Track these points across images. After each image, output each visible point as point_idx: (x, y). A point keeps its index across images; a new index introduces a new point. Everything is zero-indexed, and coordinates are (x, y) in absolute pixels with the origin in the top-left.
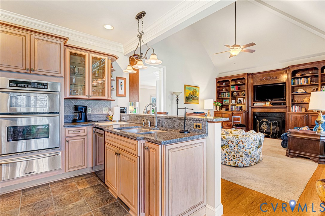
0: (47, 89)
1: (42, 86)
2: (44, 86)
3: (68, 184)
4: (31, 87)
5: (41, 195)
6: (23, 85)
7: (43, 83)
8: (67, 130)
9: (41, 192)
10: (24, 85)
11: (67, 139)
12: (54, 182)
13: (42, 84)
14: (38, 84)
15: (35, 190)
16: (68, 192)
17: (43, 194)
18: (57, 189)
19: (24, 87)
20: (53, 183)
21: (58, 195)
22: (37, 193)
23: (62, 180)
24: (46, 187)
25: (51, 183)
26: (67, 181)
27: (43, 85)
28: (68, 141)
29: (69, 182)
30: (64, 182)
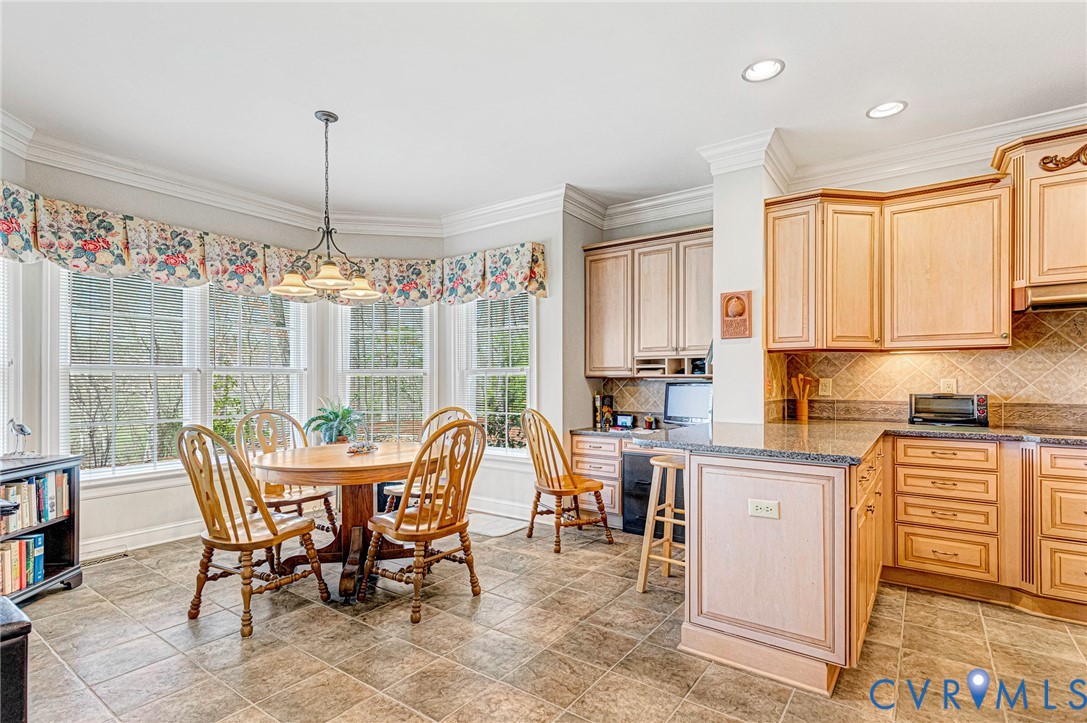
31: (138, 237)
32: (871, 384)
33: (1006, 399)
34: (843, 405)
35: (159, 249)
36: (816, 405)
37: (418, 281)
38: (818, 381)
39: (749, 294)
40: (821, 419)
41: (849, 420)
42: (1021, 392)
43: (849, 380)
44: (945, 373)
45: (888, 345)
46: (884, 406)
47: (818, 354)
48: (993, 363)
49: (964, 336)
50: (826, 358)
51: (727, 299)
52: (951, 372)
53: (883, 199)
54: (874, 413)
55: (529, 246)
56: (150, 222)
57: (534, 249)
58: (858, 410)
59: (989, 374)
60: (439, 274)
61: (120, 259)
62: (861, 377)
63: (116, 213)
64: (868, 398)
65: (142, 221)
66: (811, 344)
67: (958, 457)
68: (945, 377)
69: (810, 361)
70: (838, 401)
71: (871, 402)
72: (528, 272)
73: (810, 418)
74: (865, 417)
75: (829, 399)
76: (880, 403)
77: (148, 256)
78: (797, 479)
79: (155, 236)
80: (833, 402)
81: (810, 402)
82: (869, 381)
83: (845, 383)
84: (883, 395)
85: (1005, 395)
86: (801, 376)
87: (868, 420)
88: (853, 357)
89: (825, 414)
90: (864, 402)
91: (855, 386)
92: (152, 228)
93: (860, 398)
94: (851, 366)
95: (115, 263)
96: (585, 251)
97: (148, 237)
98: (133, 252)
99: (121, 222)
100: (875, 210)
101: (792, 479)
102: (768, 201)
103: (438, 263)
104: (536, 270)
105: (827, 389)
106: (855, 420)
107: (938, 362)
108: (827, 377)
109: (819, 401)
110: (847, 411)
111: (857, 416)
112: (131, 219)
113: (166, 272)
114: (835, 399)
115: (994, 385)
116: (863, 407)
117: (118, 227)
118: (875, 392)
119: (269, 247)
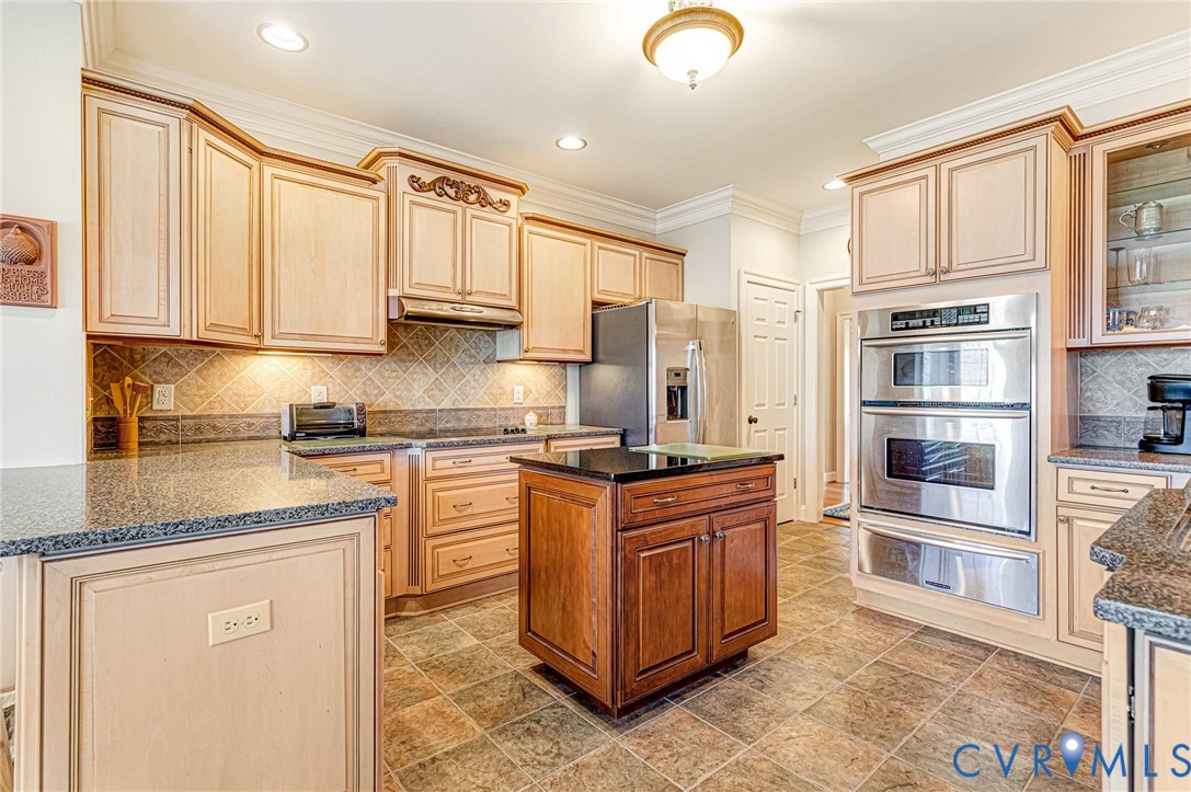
0: (987, 322)
1: (971, 317)
2: (977, 316)
3: (1049, 687)
4: (941, 325)
5: (944, 663)
6: (920, 322)
7: (975, 307)
8: (1065, 474)
9: (951, 656)
10: (924, 322)
11: (1063, 512)
12: (1016, 655)
13: (973, 309)
14: (960, 310)
15: (947, 643)
16: (1016, 706)
17: (952, 664)
18: (1000, 675)
19: (924, 326)
20: (1009, 656)
21: (981, 694)
22: (942, 653)
23: (1049, 663)
24: (980, 653)
25: (1003, 653)
26: (1059, 677)
27: (976, 313)
28: (1068, 520)
29: (1064, 682)
30: (1046, 673)
32: (231, 392)
34: (191, 422)
36: (147, 424)
38: (152, 388)
39: (51, 227)
40: (157, 444)
41: (200, 441)
42: (381, 399)
43: (200, 388)
44: (316, 380)
45: (268, 341)
46: (248, 420)
48: (359, 369)
49: (348, 340)
50: (165, 354)
52: (321, 379)
54: (235, 430)
58: (214, 427)
59: (355, 380)
62: (218, 384)
64: (226, 411)
66: (173, 331)
67: (358, 472)
68: (316, 384)
69: (137, 357)
70: (184, 417)
71: (232, 416)
73: (141, 445)
74: (223, 436)
75: (169, 413)
76: (243, 416)
78: (302, 551)
80: (177, 419)
81: (141, 419)
82: (229, 388)
83: (195, 391)
84: (247, 406)
85: (369, 403)
86: (128, 380)
87: (227, 440)
89: (163, 437)
90: (222, 416)
91: (208, 395)
93: (217, 412)
94: (204, 368)
100: (254, 165)
101: (293, 552)
105: (166, 399)
106: (208, 441)
107: (309, 366)
108: (167, 382)
109: (155, 419)
110: (198, 430)
111: (212, 436)
114: (179, 414)
115: (359, 392)
116: (220, 423)
118: (237, 403)
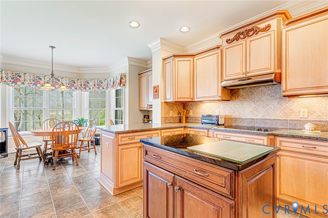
31: (28, 78)
33: (231, 116)
34: (194, 118)
35: (33, 81)
36: (188, 118)
37: (102, 85)
38: (189, 111)
39: (158, 86)
40: (190, 122)
42: (234, 114)
43: (196, 111)
44: (217, 108)
45: (196, 100)
47: (189, 103)
48: (228, 105)
49: (212, 97)
50: (191, 104)
51: (155, 87)
53: (194, 55)
55: (120, 74)
56: (31, 74)
57: (121, 75)
59: (227, 108)
60: (107, 83)
61: (23, 83)
62: (198, 110)
63: (22, 73)
65: (28, 74)
66: (172, 100)
68: (217, 110)
69: (188, 105)
72: (120, 82)
73: (186, 122)
75: (192, 116)
77: (30, 82)
79: (32, 77)
80: (192, 117)
81: (186, 117)
85: (230, 115)
88: (197, 103)
89: (191, 121)
91: (197, 113)
92: (31, 76)
93: (198, 116)
94: (196, 106)
95: (22, 84)
96: (139, 75)
97: (30, 78)
98: (26, 81)
99: (23, 75)
100: (192, 59)
102: (163, 59)
103: (107, 80)
104: (122, 81)
105: (191, 114)
107: (215, 105)
108: (191, 110)
109: (190, 117)
110: (196, 120)
111: (197, 122)
112: (26, 74)
113: (35, 86)
115: (228, 112)
116: (199, 119)
117: (23, 76)
119: (63, 78)
